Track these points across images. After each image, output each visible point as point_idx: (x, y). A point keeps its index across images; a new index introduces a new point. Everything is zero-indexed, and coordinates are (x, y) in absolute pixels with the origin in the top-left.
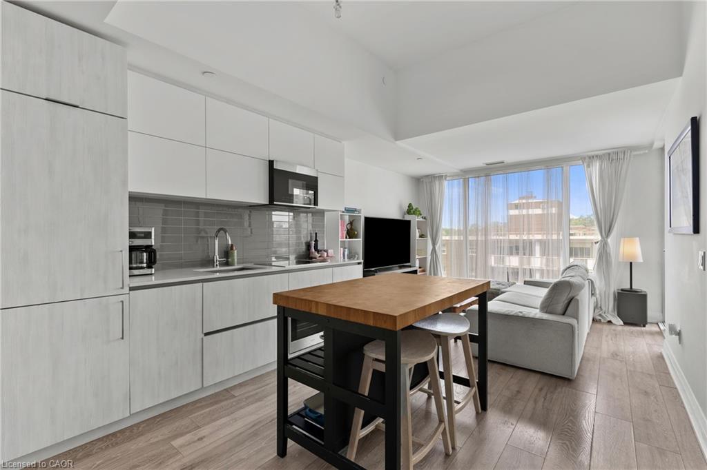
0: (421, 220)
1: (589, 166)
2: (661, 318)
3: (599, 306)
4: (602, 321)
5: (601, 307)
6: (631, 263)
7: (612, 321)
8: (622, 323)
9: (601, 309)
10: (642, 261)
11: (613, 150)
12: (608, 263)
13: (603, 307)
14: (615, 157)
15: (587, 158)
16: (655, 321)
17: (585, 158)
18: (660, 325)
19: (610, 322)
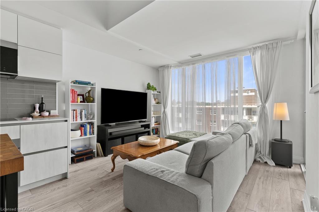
0: (156, 93)
1: (253, 54)
2: (302, 161)
3: (259, 151)
4: (261, 162)
5: (260, 152)
6: (281, 121)
7: (268, 162)
8: (274, 165)
9: (261, 153)
10: (289, 119)
11: (270, 42)
12: (266, 121)
13: (262, 152)
14: (270, 47)
15: (252, 49)
16: (298, 163)
17: (251, 49)
18: (302, 166)
19: (266, 163)
